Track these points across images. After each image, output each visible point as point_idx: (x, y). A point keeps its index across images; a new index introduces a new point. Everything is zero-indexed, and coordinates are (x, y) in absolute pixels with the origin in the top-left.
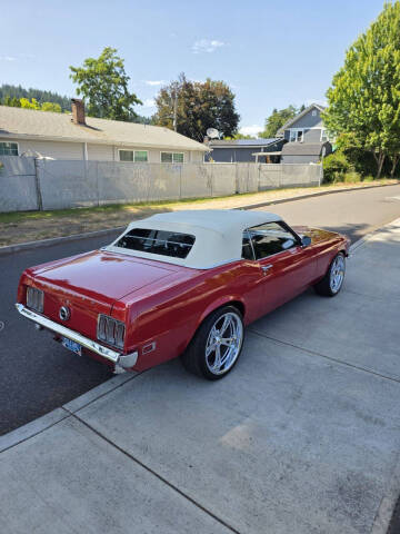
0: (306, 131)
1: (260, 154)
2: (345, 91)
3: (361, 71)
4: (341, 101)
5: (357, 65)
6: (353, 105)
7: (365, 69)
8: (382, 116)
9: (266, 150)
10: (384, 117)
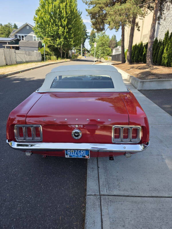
0: (25, 36)
1: (7, 45)
2: (42, 19)
3: (48, 10)
4: (41, 23)
5: (46, 7)
6: (47, 26)
7: (50, 9)
8: (60, 32)
9: (9, 43)
10: (61, 32)
